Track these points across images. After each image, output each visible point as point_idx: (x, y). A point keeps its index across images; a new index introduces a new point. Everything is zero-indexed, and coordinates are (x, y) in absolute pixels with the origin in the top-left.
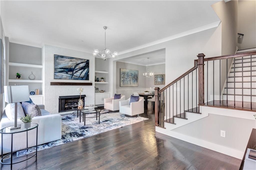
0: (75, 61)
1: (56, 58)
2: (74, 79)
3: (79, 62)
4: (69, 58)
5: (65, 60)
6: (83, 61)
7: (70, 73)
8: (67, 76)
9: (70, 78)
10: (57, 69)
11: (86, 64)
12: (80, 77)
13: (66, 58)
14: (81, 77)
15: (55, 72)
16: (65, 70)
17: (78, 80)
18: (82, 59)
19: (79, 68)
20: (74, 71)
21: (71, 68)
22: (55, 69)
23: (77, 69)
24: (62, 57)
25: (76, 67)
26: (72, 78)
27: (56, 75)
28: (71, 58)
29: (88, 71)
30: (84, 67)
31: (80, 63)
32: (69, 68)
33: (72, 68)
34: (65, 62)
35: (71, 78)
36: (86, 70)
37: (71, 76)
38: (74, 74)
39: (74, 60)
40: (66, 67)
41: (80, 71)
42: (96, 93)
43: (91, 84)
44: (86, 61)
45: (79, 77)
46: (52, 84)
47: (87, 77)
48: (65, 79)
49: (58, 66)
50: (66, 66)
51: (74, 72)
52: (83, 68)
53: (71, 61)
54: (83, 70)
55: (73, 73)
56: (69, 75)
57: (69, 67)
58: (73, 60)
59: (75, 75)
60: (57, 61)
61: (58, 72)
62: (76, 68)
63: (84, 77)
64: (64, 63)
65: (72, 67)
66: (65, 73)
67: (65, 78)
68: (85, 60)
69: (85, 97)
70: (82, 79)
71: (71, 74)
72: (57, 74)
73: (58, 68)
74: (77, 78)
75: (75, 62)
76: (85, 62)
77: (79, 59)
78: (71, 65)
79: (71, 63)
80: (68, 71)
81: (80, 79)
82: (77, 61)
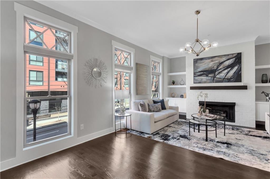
0: (217, 60)
1: (195, 62)
2: (216, 82)
3: (224, 59)
4: (209, 58)
5: (205, 62)
6: (230, 57)
7: (211, 75)
8: (207, 79)
10: (196, 73)
11: (236, 59)
12: (226, 79)
13: (206, 59)
14: (227, 79)
15: (194, 77)
16: (204, 73)
17: (222, 82)
18: (228, 55)
19: (224, 68)
20: (216, 72)
21: (213, 69)
22: (195, 74)
23: (220, 69)
24: (201, 59)
25: (219, 67)
26: (213, 81)
27: (196, 80)
28: (212, 58)
29: (239, 69)
30: (232, 64)
31: (225, 61)
33: (214, 68)
34: (205, 64)
36: (236, 68)
37: (213, 78)
38: (217, 76)
39: (216, 58)
40: (206, 70)
41: (226, 71)
42: (258, 102)
43: (245, 88)
44: (234, 55)
45: (224, 79)
46: (192, 88)
47: (237, 78)
48: (205, 82)
49: (197, 70)
51: (217, 73)
52: (231, 66)
53: (212, 61)
54: (229, 69)
55: (215, 75)
56: (210, 78)
57: (210, 68)
58: (214, 59)
59: (218, 76)
60: (196, 65)
61: (197, 76)
62: (219, 69)
63: (232, 78)
64: (203, 65)
66: (205, 76)
67: (205, 81)
68: (233, 54)
69: (235, 106)
70: (229, 80)
71: (212, 76)
72: (197, 78)
73: (198, 72)
74: (221, 80)
75: (217, 62)
76: (234, 57)
77: (224, 56)
78: (212, 66)
79: (212, 64)
80: (208, 73)
81: (226, 82)
82: (221, 59)
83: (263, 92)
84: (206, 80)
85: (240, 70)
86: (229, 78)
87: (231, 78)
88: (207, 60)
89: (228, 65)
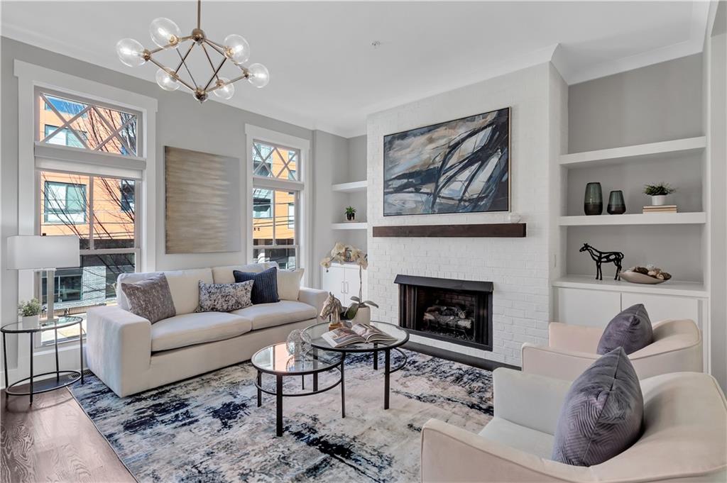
0: (444, 137)
1: (387, 146)
2: (441, 212)
3: (462, 131)
4: (422, 130)
5: (413, 142)
6: (479, 123)
7: (427, 188)
8: (416, 202)
9: (427, 207)
10: (390, 183)
11: (493, 132)
12: (465, 201)
13: (414, 135)
14: (469, 200)
15: (385, 194)
16: (410, 180)
18: (472, 118)
19: (460, 162)
20: (439, 177)
21: (432, 167)
22: (386, 183)
23: (451, 168)
24: (404, 135)
25: (449, 159)
26: (433, 206)
27: (389, 204)
28: (429, 131)
29: (503, 165)
30: (483, 149)
31: (463, 140)
32: (425, 168)
33: (436, 166)
34: (413, 150)
35: (432, 209)
36: (494, 161)
37: (431, 198)
38: (443, 189)
39: (441, 131)
40: (414, 171)
41: (467, 174)
43: (519, 230)
44: (490, 118)
45: (461, 200)
46: (380, 232)
47: (496, 196)
48: (412, 213)
49: (392, 172)
50: (415, 166)
51: (442, 180)
52: (479, 157)
53: (431, 141)
54: (476, 165)
55: (437, 187)
56: (424, 197)
57: (423, 165)
58: (435, 134)
59: (445, 192)
60: (390, 155)
61: (391, 193)
62: (448, 166)
63: (484, 198)
64: (408, 156)
65: (433, 163)
66: (412, 192)
67: (412, 209)
68: (484, 115)
69: (494, 294)
70: (474, 205)
71: (428, 191)
72: (391, 198)
73: (394, 179)
74: (454, 205)
75: (443, 142)
76: (487, 123)
77: (461, 123)
78: (430, 158)
79: (429, 151)
80: (420, 182)
81: (465, 210)
82: (453, 131)
83: (586, 247)
84: (415, 205)
85: (504, 168)
86: (475, 196)
87: (480, 199)
88: (418, 138)
89: (473, 154)
